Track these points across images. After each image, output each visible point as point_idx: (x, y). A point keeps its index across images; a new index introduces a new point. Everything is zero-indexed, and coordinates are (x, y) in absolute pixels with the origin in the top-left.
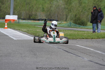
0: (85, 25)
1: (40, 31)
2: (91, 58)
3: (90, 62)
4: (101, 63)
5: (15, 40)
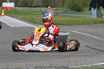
2: (87, 44)
3: (87, 48)
4: (97, 49)
5: (13, 28)
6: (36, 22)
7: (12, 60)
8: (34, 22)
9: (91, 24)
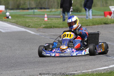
0: (78, 12)
1: (30, 21)
6: (29, 26)
7: (5, 68)
8: (27, 25)
9: (89, 25)
